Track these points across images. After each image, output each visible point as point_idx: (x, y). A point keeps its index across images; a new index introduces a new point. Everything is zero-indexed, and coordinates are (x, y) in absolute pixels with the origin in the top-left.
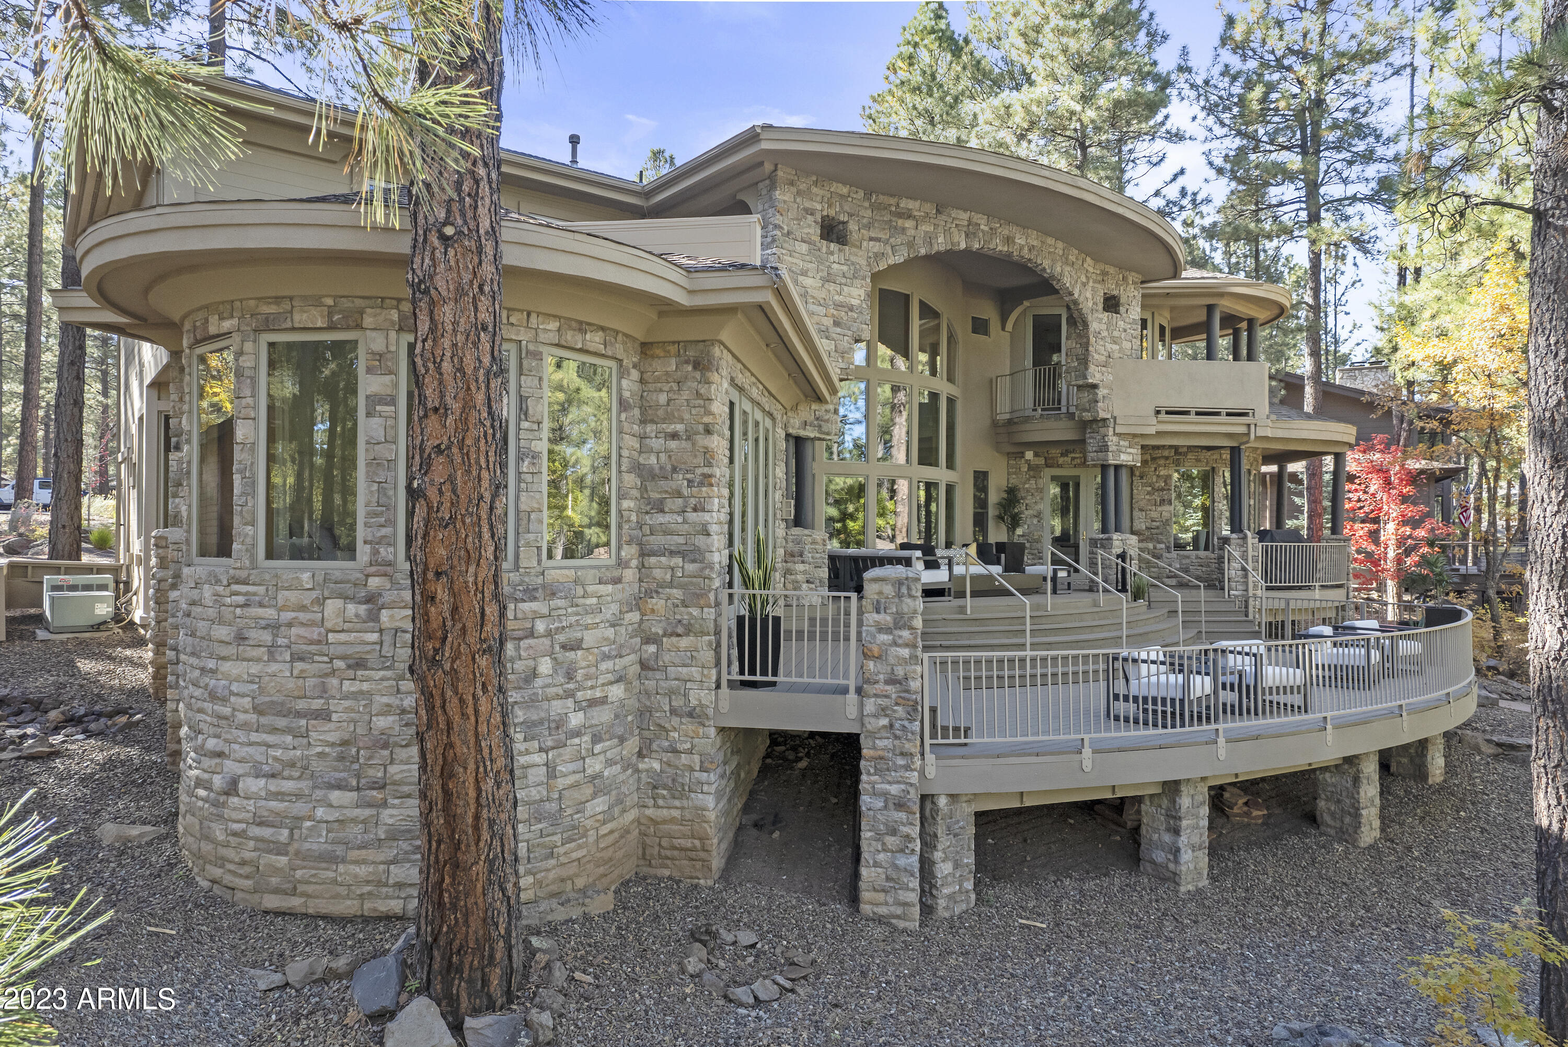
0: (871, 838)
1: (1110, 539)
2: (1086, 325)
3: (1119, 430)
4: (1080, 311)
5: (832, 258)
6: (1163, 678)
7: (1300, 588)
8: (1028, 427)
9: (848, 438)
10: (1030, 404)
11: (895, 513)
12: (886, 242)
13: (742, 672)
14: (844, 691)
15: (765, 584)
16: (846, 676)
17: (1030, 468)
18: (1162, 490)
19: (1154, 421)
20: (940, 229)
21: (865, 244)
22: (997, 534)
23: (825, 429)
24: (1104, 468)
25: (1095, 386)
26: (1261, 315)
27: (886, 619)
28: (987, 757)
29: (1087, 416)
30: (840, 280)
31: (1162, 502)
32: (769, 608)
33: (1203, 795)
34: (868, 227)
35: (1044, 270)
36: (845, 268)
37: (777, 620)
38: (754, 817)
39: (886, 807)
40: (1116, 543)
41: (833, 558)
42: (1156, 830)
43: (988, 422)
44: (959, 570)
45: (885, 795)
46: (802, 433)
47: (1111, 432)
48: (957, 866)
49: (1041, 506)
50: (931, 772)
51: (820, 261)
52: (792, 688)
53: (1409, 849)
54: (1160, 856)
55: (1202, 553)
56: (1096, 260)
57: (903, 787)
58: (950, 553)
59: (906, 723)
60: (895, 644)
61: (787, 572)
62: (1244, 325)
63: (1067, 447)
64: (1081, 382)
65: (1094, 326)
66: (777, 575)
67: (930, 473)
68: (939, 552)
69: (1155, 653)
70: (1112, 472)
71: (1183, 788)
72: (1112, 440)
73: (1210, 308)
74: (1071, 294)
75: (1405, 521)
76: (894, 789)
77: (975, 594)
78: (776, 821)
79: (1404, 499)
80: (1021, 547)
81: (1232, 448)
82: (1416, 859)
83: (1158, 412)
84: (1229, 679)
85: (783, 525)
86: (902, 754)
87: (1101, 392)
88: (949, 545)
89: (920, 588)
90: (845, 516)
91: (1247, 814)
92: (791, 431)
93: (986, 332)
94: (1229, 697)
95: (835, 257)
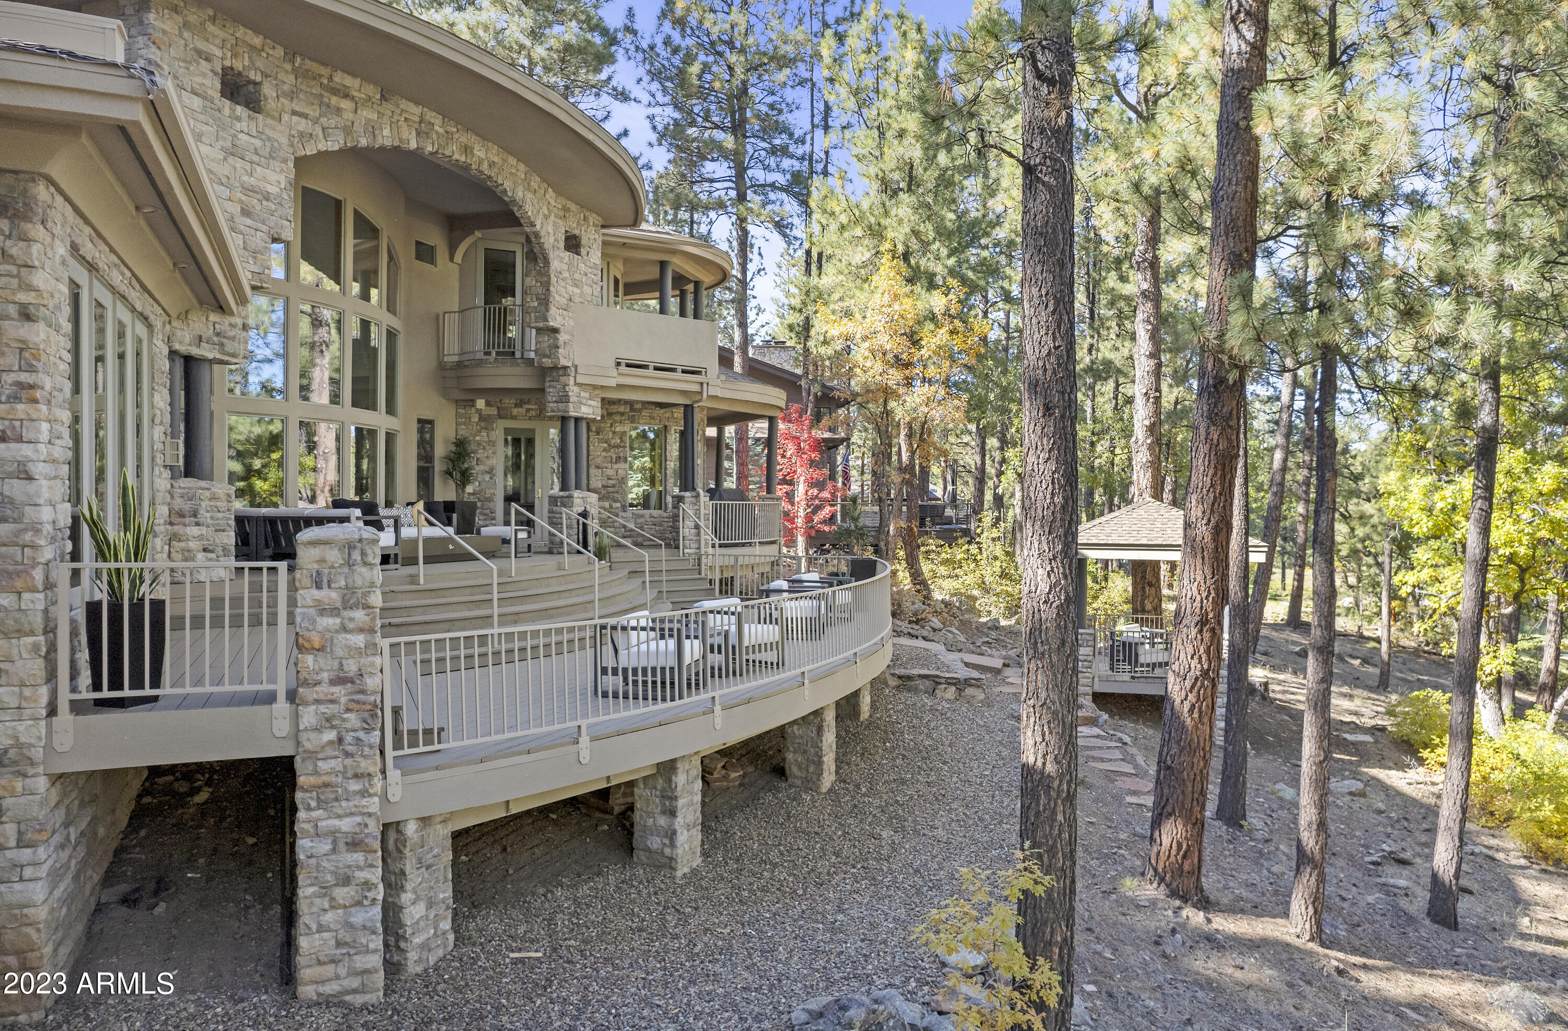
0: (315, 895)
1: (571, 497)
2: (547, 262)
3: (580, 379)
4: (541, 245)
5: (238, 126)
6: (653, 645)
7: (743, 545)
8: (481, 371)
9: (252, 379)
10: (479, 346)
11: (314, 470)
12: (316, 121)
13: (97, 686)
14: (270, 698)
15: (138, 553)
16: (273, 680)
17: (482, 418)
18: (618, 446)
19: (615, 373)
20: (386, 120)
21: (286, 117)
22: (444, 492)
23: (229, 346)
24: (564, 419)
25: (555, 331)
26: (707, 278)
27: (331, 596)
28: (468, 763)
29: (547, 362)
30: (249, 156)
31: (618, 459)
32: (145, 588)
33: (697, 770)
34: (292, 95)
35: (505, 191)
36: (258, 143)
37: (158, 606)
38: (123, 888)
39: (334, 850)
40: (577, 501)
41: (241, 521)
42: (650, 814)
43: (434, 364)
44: (407, 532)
45: (333, 834)
46: (195, 351)
47: (572, 382)
48: (430, 905)
49: (493, 461)
50: (395, 793)
51: (221, 126)
52: (183, 703)
53: (858, 786)
54: (655, 842)
55: (656, 513)
56: (559, 193)
57: (358, 819)
58: (394, 512)
59: (361, 734)
60: (344, 629)
61: (174, 538)
62: (690, 287)
63: (521, 396)
64: (541, 325)
65: (555, 265)
66: (158, 542)
67: (367, 418)
68: (383, 512)
69: (642, 617)
70: (572, 425)
71: (679, 765)
72: (573, 391)
73: (663, 265)
74: (533, 225)
75: (812, 484)
76: (346, 825)
77: (428, 560)
78: (161, 887)
79: (812, 463)
80: (472, 507)
81: (686, 406)
82: (864, 795)
83: (618, 364)
84: (718, 640)
85: (167, 474)
86: (356, 776)
87: (562, 337)
88: (389, 504)
89: (379, 553)
90: (249, 473)
91: (725, 777)
92: (177, 347)
93: (432, 260)
94: (716, 659)
95: (243, 125)
